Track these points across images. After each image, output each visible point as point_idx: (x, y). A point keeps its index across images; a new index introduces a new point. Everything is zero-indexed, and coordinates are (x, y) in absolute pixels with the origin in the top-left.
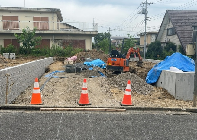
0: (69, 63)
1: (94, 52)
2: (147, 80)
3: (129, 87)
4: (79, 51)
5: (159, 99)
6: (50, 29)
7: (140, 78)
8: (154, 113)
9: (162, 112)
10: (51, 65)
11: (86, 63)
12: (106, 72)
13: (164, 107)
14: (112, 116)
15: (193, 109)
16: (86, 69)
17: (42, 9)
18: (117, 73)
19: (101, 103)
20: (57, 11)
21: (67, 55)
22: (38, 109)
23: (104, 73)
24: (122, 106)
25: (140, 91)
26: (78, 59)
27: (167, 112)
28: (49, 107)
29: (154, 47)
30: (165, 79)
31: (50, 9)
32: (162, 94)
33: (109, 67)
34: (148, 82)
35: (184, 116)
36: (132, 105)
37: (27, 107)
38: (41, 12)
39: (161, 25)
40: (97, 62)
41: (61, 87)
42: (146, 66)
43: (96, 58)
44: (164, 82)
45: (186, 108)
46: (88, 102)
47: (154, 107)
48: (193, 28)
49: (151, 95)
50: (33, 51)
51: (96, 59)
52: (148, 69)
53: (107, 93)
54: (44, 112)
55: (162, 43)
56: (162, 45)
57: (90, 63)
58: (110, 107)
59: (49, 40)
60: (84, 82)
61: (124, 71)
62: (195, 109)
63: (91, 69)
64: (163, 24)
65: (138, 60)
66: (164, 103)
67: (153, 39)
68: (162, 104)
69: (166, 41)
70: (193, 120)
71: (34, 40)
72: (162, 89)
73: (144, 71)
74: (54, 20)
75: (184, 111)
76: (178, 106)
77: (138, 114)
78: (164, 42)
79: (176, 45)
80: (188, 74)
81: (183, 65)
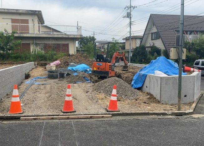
0: (52, 68)
1: (78, 57)
2: (133, 85)
3: (114, 92)
4: (62, 55)
5: (144, 104)
6: (30, 32)
7: (126, 83)
8: (140, 117)
9: (148, 116)
10: (32, 71)
11: (69, 68)
12: (91, 77)
13: (150, 112)
14: (98, 123)
15: (177, 113)
16: (70, 75)
17: (21, 11)
18: (102, 78)
19: (87, 109)
20: (38, 13)
21: (49, 60)
22: (18, 118)
23: (89, 78)
24: (108, 112)
25: (126, 95)
26: (61, 64)
27: (153, 116)
28: (30, 116)
30: (150, 83)
31: (30, 11)
32: (148, 98)
33: (94, 72)
34: (133, 86)
35: (169, 120)
36: (118, 110)
37: (5, 117)
38: (20, 14)
39: (145, 29)
40: (81, 67)
41: (43, 94)
42: (131, 70)
43: (80, 62)
44: (150, 86)
45: (171, 112)
46: (72, 109)
47: (140, 112)
48: (176, 32)
49: (137, 100)
50: (12, 55)
51: (81, 64)
52: (134, 74)
53: (92, 99)
54: (24, 122)
55: (146, 47)
56: (147, 49)
57: (74, 68)
58: (96, 113)
59: (29, 44)
60: (68, 88)
61: (109, 76)
62: (180, 113)
63: (75, 74)
64: (147, 28)
65: (123, 64)
66: (149, 108)
67: (138, 43)
68: (148, 108)
69: (150, 45)
70: (178, 124)
71: (13, 43)
72: (148, 93)
73: (129, 76)
74: (35, 22)
75: (169, 115)
76: (164, 110)
77: (125, 120)
79: (160, 49)
80: (172, 77)
81: (167, 69)
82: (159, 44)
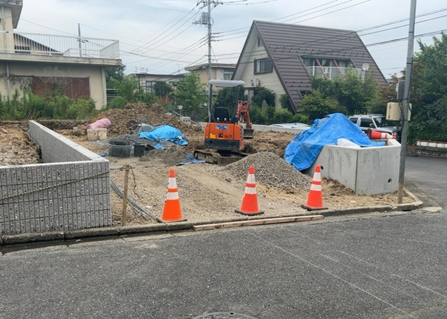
15: (404, 206)
16: (154, 148)
20: (15, 4)
24: (309, 210)
25: (296, 184)
29: (231, 97)
30: (331, 162)
33: (210, 142)
36: (323, 207)
37: (169, 227)
44: (329, 166)
46: (256, 208)
55: (246, 89)
56: (246, 92)
57: (152, 134)
61: (240, 149)
62: (408, 206)
63: (159, 146)
66: (354, 202)
69: (253, 84)
72: (325, 179)
75: (395, 210)
78: (250, 86)
79: (275, 94)
80: (374, 150)
82: (271, 83)
